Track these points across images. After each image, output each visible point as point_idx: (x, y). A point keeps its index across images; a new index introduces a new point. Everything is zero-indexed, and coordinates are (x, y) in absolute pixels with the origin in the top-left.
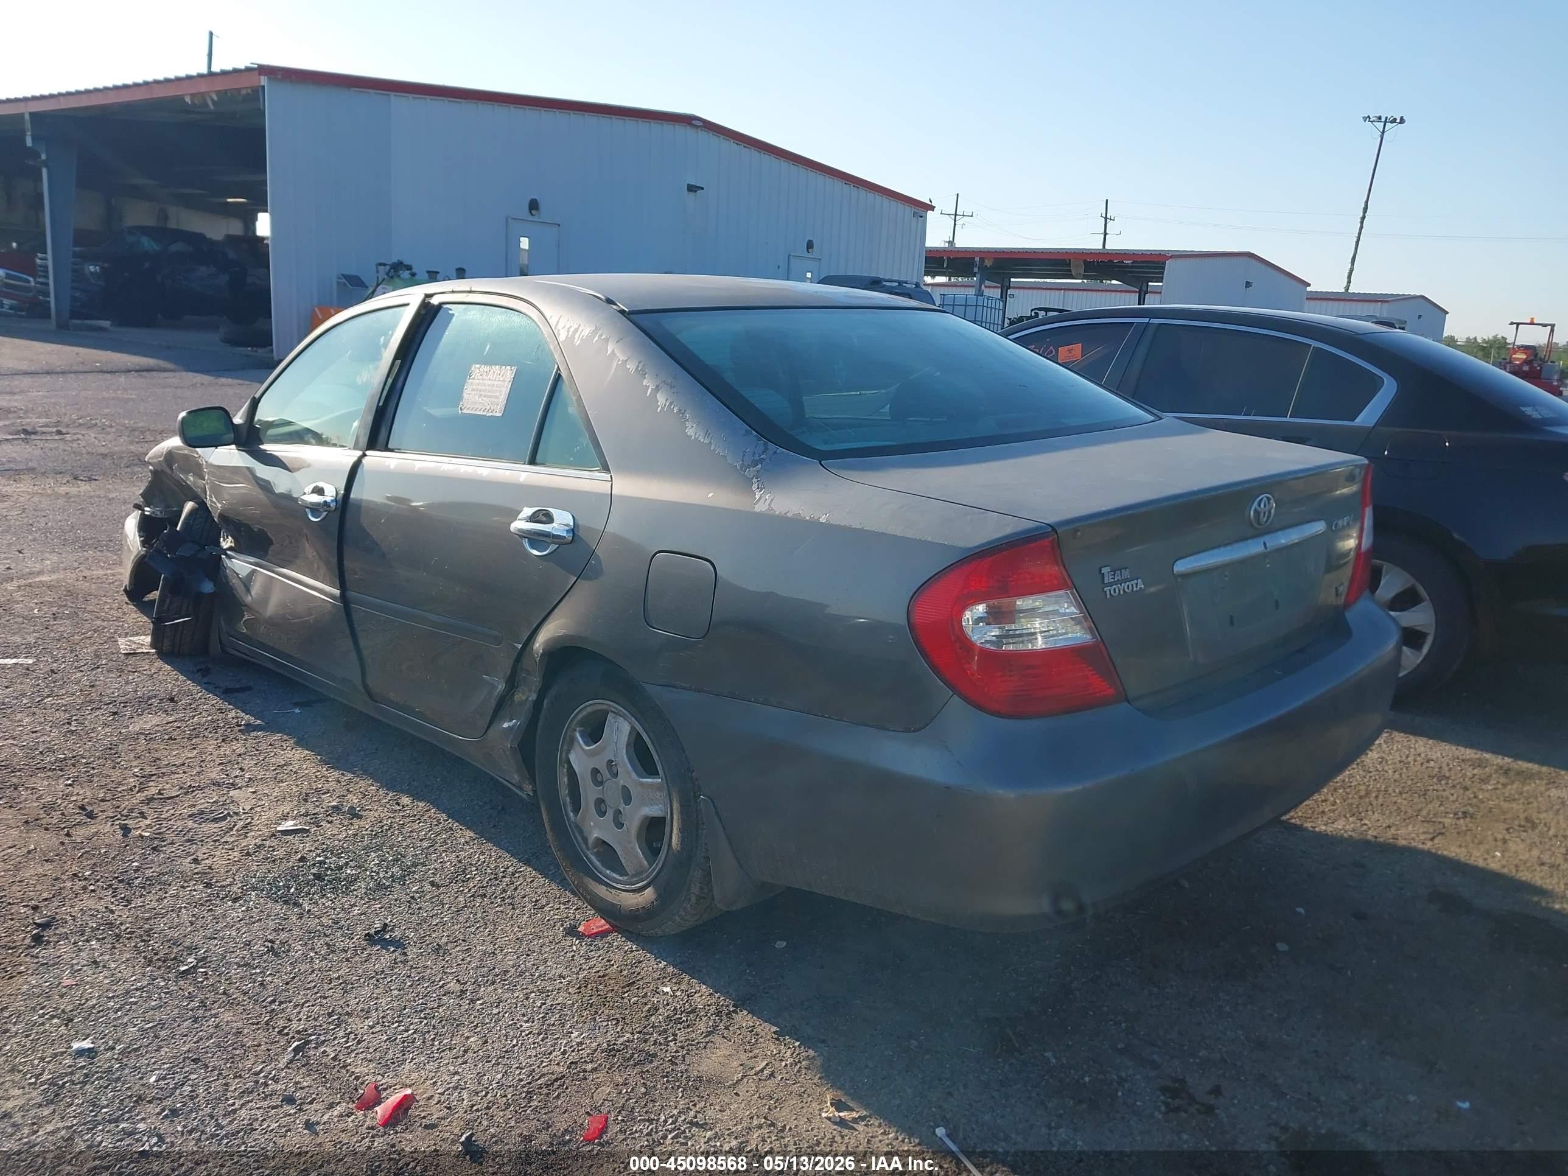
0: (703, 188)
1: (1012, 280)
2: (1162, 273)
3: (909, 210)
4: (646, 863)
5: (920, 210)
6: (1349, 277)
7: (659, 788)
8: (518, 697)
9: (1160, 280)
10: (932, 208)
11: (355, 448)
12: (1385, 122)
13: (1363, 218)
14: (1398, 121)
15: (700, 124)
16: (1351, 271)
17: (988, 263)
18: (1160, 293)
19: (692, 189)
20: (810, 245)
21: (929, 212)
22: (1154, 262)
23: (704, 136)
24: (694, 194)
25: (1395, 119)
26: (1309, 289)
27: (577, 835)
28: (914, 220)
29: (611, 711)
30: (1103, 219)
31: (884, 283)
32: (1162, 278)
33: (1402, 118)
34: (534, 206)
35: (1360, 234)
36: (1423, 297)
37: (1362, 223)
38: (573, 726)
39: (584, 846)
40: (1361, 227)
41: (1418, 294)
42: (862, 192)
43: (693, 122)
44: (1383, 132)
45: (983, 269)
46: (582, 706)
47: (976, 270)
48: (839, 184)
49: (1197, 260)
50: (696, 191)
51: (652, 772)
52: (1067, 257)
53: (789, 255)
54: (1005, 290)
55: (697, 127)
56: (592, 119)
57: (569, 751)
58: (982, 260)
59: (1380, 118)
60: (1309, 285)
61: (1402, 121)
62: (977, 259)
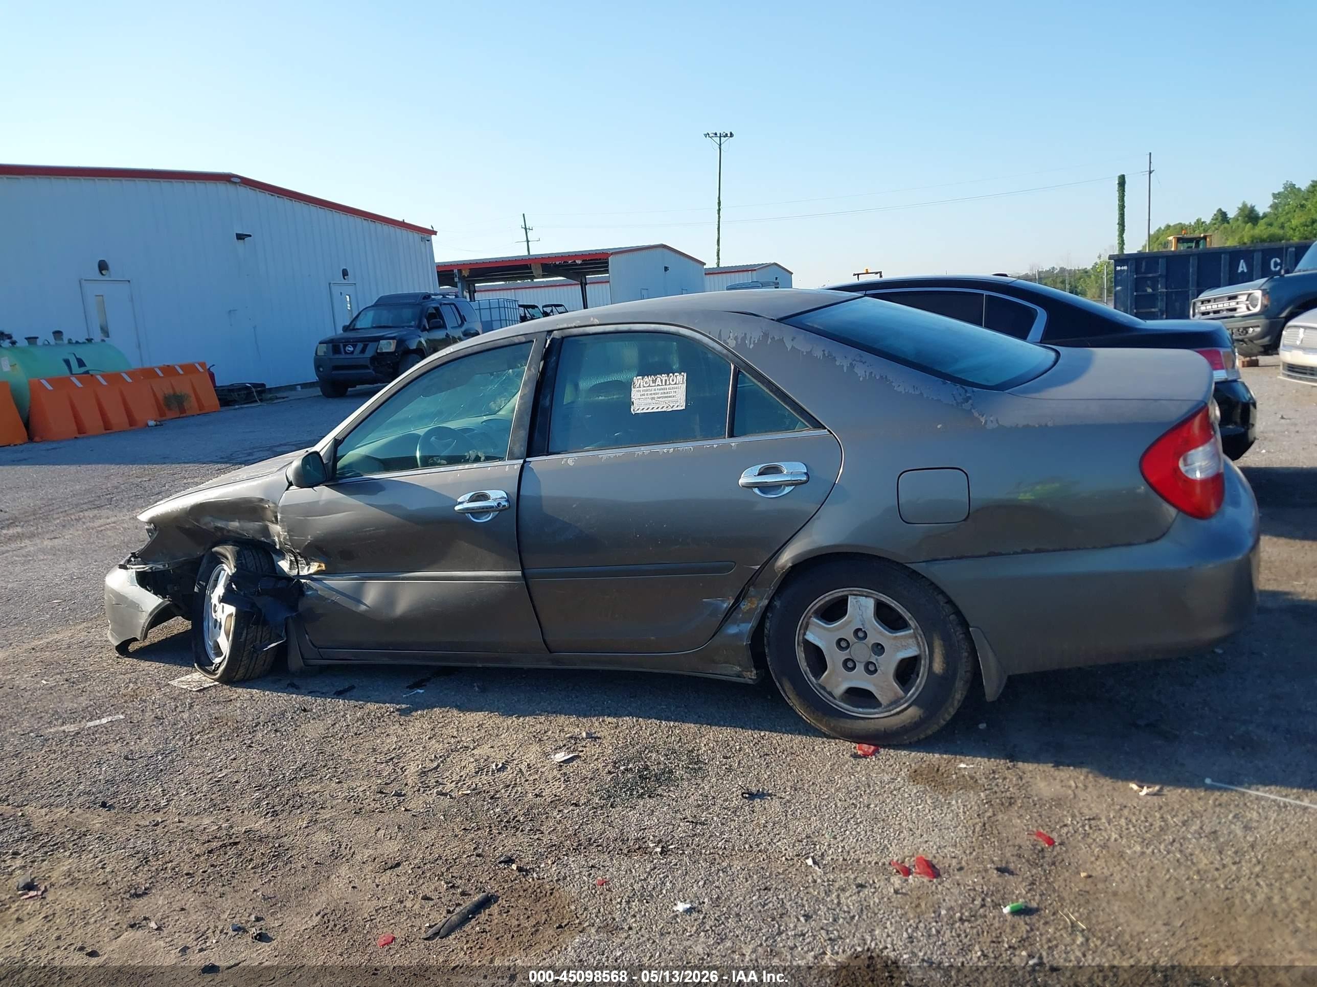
0: (250, 236)
1: (476, 285)
2: (607, 266)
3: (417, 236)
4: (901, 692)
5: (426, 235)
6: (718, 255)
7: (910, 637)
8: (745, 606)
9: (607, 271)
10: (435, 233)
11: (512, 457)
12: (720, 137)
13: (719, 210)
14: (729, 135)
15: (238, 180)
16: (719, 251)
17: (465, 273)
18: (608, 282)
19: (240, 237)
20: (345, 273)
21: (433, 237)
22: (597, 259)
23: (244, 191)
24: (242, 241)
25: (727, 134)
26: (705, 267)
27: (822, 692)
28: (422, 244)
29: (851, 595)
30: (524, 230)
31: (433, 297)
32: (608, 270)
33: (731, 134)
34: (103, 266)
35: (719, 222)
36: (776, 264)
37: (719, 214)
38: (810, 614)
39: (831, 699)
40: (719, 217)
41: (772, 262)
42: (379, 225)
43: (233, 179)
44: (720, 145)
45: (462, 278)
46: (822, 597)
47: (456, 280)
48: (359, 220)
49: (631, 254)
50: (244, 239)
51: (904, 625)
52: (528, 263)
53: (330, 284)
54: (472, 294)
55: (235, 183)
56: (141, 184)
57: (805, 634)
58: (460, 271)
59: (716, 134)
60: (704, 264)
61: (732, 135)
62: (456, 271)
